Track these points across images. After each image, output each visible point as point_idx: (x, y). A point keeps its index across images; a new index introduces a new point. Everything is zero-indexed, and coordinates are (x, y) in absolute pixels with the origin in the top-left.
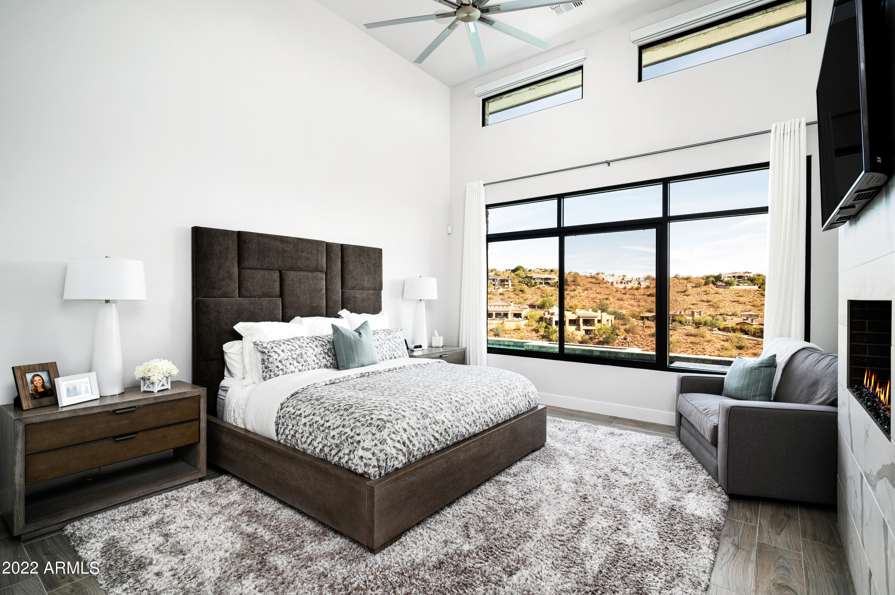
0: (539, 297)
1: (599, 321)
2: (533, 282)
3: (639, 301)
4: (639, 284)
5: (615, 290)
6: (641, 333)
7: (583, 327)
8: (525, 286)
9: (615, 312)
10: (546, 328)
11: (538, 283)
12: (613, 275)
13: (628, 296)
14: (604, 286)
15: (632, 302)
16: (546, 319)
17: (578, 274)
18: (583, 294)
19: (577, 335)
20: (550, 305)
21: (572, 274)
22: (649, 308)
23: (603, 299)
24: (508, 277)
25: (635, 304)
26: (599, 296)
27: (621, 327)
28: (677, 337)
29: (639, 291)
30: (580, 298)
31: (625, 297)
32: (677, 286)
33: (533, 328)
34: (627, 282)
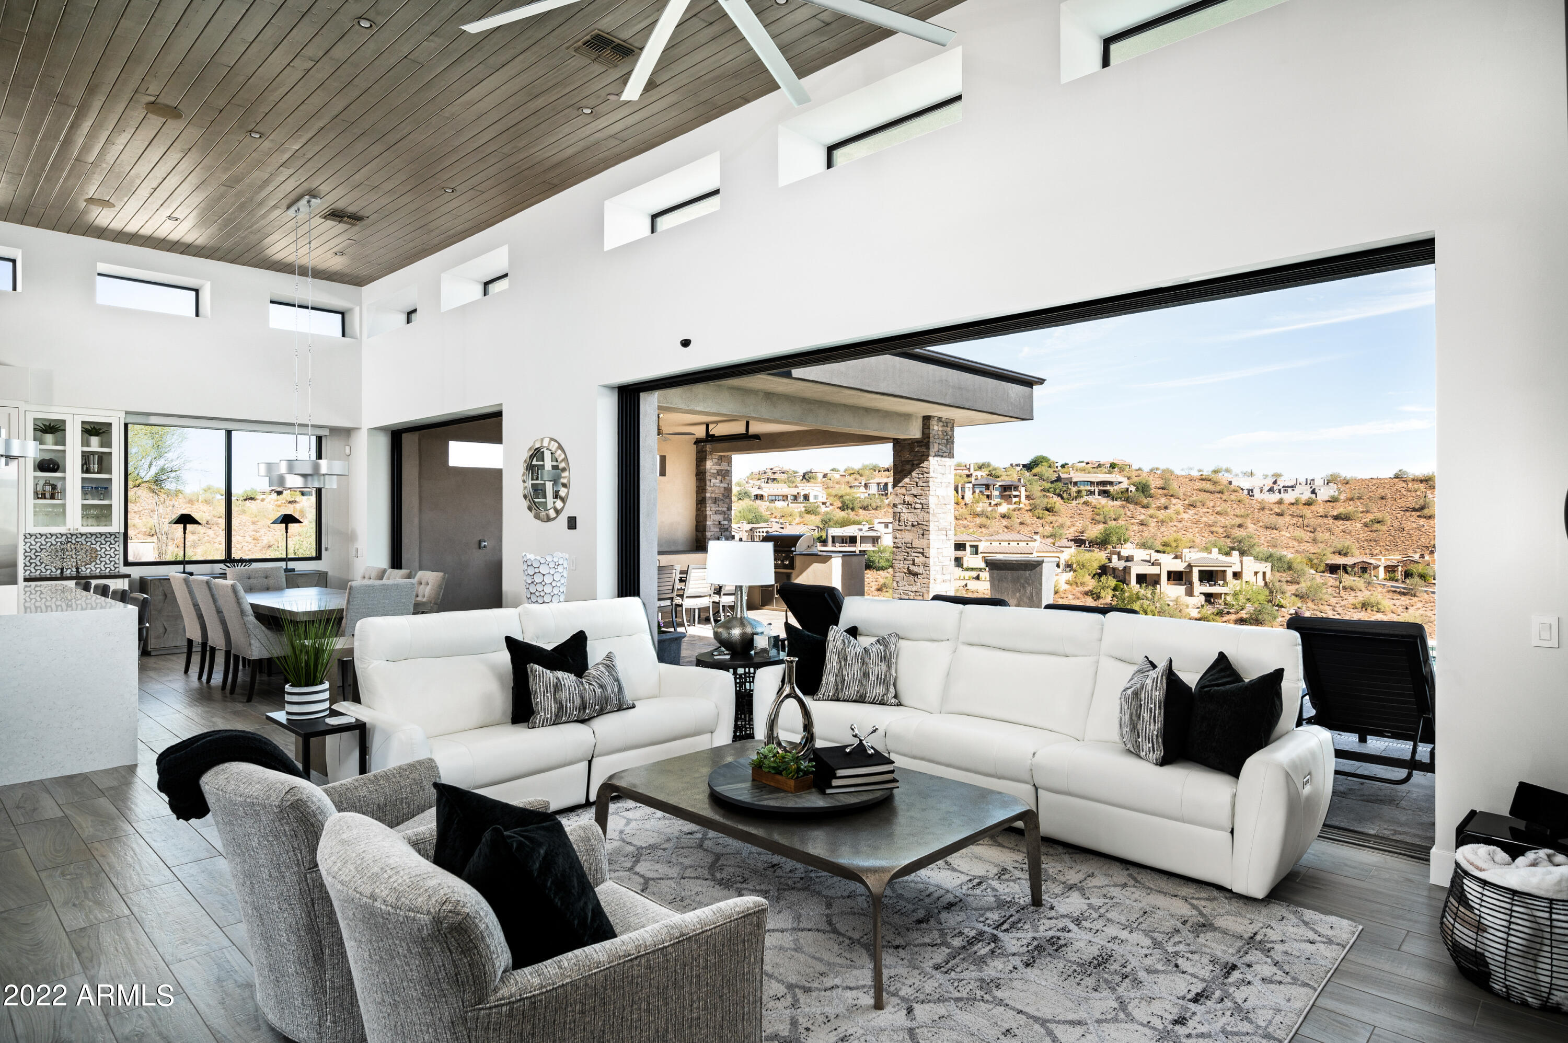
0: (1088, 521)
1: (1236, 575)
2: (1074, 489)
3: (1315, 530)
4: (1313, 492)
5: (1257, 506)
6: (1333, 601)
7: (1200, 588)
8: (1057, 499)
9: (1271, 556)
10: (1115, 589)
11: (1084, 493)
12: (1251, 474)
13: (1287, 518)
14: (1233, 497)
15: (1300, 533)
16: (1114, 569)
17: (1172, 472)
18: (1185, 516)
19: (1187, 606)
20: (1120, 540)
21: (1159, 472)
22: (1339, 546)
23: (1233, 526)
24: (1019, 480)
25: (1307, 536)
26: (1222, 520)
27: (1286, 587)
28: (1421, 612)
29: (1312, 507)
30: (1180, 525)
31: (1280, 521)
32: (1402, 496)
33: (1086, 589)
34: (1286, 488)
